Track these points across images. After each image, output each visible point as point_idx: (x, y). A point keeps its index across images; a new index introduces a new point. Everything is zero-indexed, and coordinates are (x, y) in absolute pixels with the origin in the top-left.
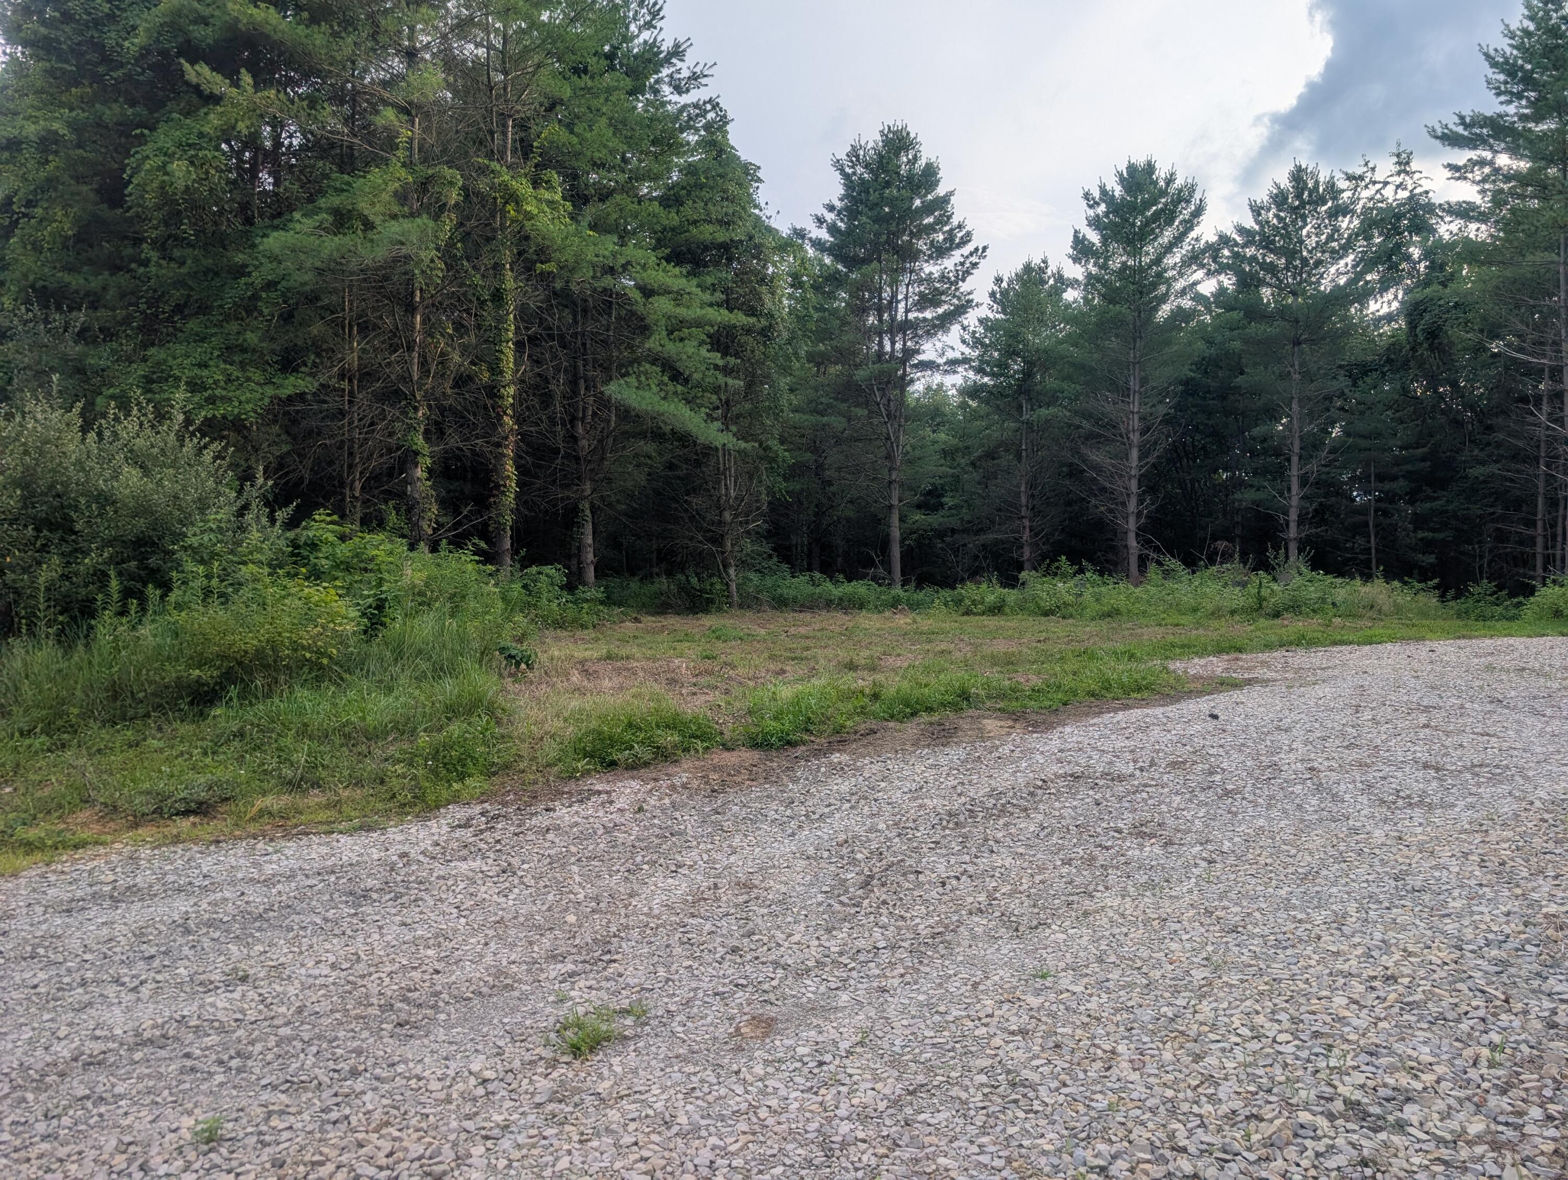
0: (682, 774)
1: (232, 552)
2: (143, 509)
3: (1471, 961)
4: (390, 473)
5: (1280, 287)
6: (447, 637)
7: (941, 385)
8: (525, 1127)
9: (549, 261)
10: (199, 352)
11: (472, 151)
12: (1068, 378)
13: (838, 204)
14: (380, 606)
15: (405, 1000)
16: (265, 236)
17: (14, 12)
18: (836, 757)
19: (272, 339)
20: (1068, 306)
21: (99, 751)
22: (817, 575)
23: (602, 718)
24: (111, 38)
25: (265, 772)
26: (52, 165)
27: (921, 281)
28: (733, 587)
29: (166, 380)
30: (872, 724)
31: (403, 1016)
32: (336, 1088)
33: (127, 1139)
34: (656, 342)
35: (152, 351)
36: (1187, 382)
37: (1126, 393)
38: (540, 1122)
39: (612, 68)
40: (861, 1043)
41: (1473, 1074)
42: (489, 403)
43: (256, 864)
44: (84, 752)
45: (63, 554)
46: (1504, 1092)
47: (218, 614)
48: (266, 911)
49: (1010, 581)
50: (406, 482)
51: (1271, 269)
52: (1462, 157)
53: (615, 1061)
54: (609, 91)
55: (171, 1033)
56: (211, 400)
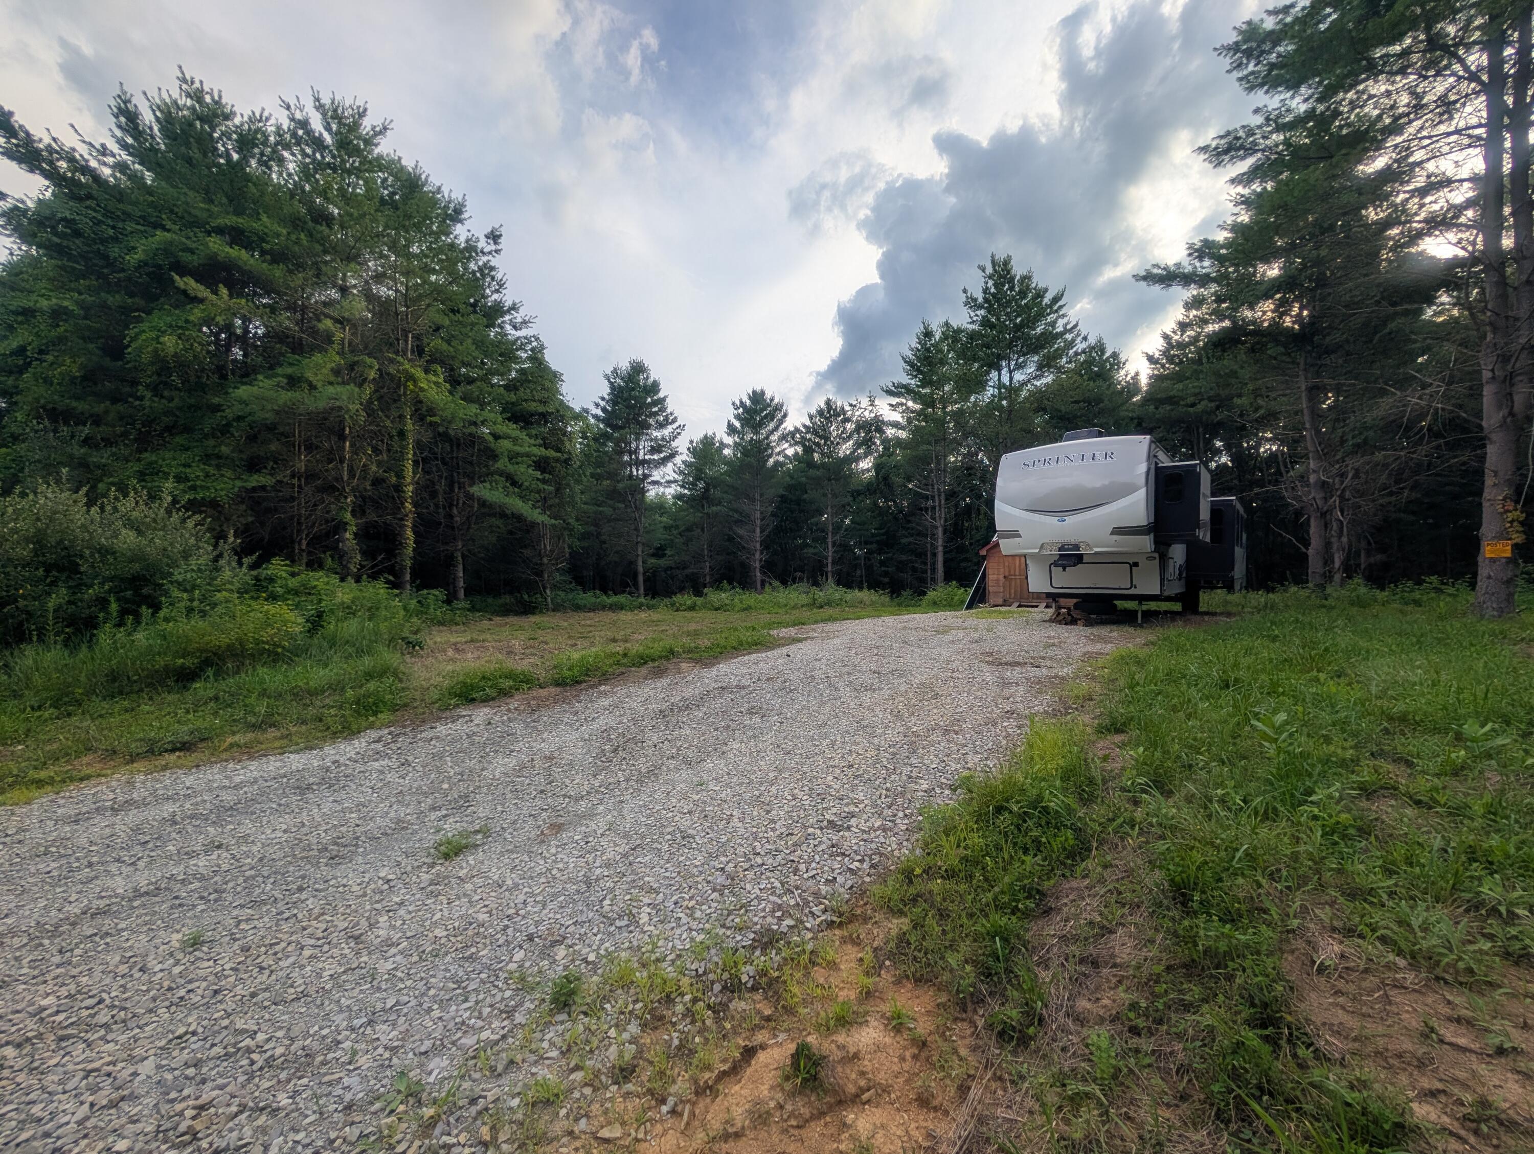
0: (514, 704)
1: (209, 584)
2: (137, 557)
3: (883, 754)
4: (328, 535)
5: (823, 454)
6: (365, 632)
7: (663, 493)
8: (414, 901)
9: (435, 415)
10: (184, 457)
11: (385, 349)
12: (726, 492)
13: (607, 397)
14: (320, 615)
15: (336, 844)
16: (235, 388)
17: (29, 224)
18: (602, 688)
19: (241, 451)
20: (725, 457)
21: (101, 716)
22: (598, 592)
23: (467, 675)
24: (114, 251)
25: (234, 721)
26: (62, 329)
27: (651, 440)
28: (549, 600)
29: (157, 474)
30: (623, 669)
31: (334, 853)
32: (287, 900)
33: (128, 954)
34: (502, 464)
35: (145, 455)
36: (782, 496)
37: (754, 500)
38: (423, 898)
39: (475, 312)
40: (609, 829)
41: (879, 802)
42: (396, 495)
43: (226, 777)
44: (88, 717)
45: (69, 587)
46: (890, 808)
47: (197, 623)
48: (235, 804)
49: (698, 593)
50: (338, 541)
51: (818, 444)
52: (895, 401)
53: (470, 858)
54: (473, 324)
55: (163, 886)
56: (193, 488)
